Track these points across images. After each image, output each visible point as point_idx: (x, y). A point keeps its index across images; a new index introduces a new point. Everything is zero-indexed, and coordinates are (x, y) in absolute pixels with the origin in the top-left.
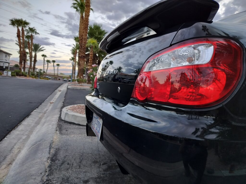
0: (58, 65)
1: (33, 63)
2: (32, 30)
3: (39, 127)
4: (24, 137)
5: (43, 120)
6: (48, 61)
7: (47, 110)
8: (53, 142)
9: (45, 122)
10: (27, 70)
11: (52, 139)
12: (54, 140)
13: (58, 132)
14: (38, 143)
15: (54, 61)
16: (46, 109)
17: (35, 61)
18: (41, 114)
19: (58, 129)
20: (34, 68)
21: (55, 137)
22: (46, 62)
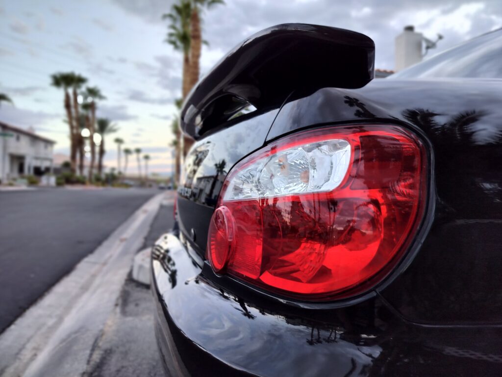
0: (147, 158)
1: (97, 156)
2: (93, 92)
3: (85, 297)
4: (51, 322)
5: (97, 281)
6: (127, 152)
7: (111, 257)
8: (102, 335)
9: (99, 286)
10: (86, 172)
11: (101, 327)
12: (106, 329)
13: (118, 310)
14: (73, 336)
15: (138, 151)
16: (108, 255)
17: (102, 152)
18: (97, 267)
19: (120, 302)
20: (100, 167)
21: (109, 322)
22: (123, 155)
